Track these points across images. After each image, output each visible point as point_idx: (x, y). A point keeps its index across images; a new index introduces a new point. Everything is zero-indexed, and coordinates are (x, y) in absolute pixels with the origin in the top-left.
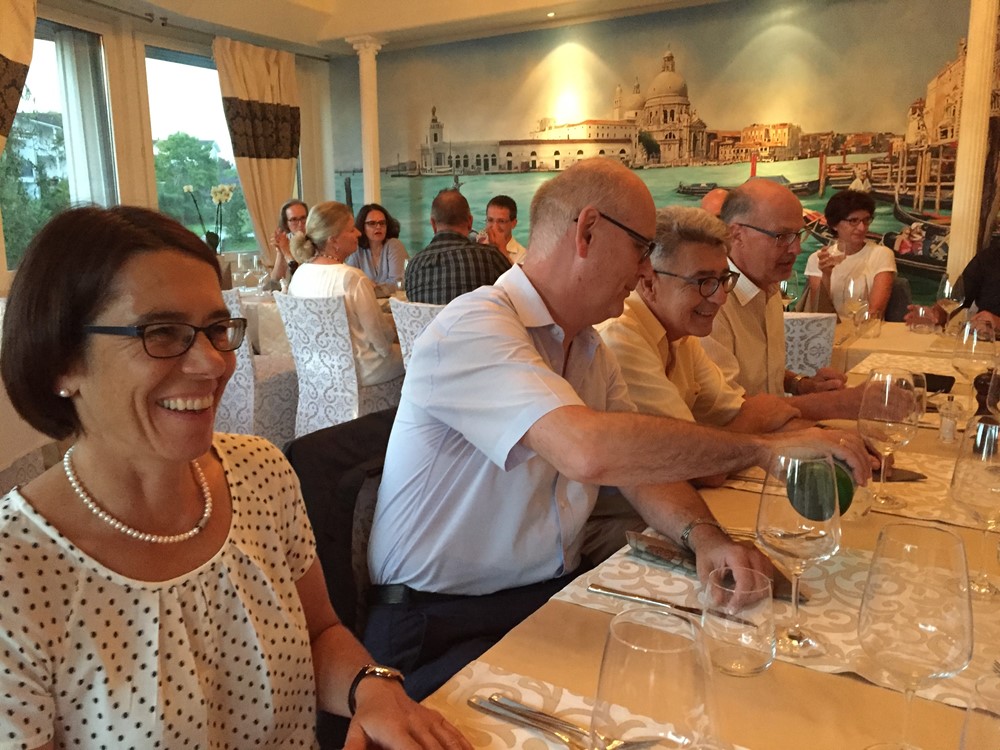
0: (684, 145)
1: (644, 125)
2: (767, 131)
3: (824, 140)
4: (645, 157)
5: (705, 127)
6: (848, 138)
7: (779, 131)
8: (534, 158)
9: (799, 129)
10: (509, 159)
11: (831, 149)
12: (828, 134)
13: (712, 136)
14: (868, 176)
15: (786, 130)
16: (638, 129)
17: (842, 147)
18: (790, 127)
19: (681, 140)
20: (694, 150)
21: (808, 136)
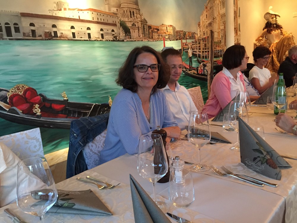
0: (140, 30)
1: (122, 17)
2: (167, 27)
3: (181, 33)
4: (124, 35)
5: (147, 22)
6: (187, 33)
7: (170, 28)
8: (55, 29)
9: (175, 28)
10: (33, 28)
11: (183, 37)
12: (182, 31)
13: (150, 27)
14: (192, 47)
15: (172, 28)
16: (119, 19)
17: (185, 36)
18: (173, 27)
19: (138, 27)
20: (144, 34)
21: (178, 31)
